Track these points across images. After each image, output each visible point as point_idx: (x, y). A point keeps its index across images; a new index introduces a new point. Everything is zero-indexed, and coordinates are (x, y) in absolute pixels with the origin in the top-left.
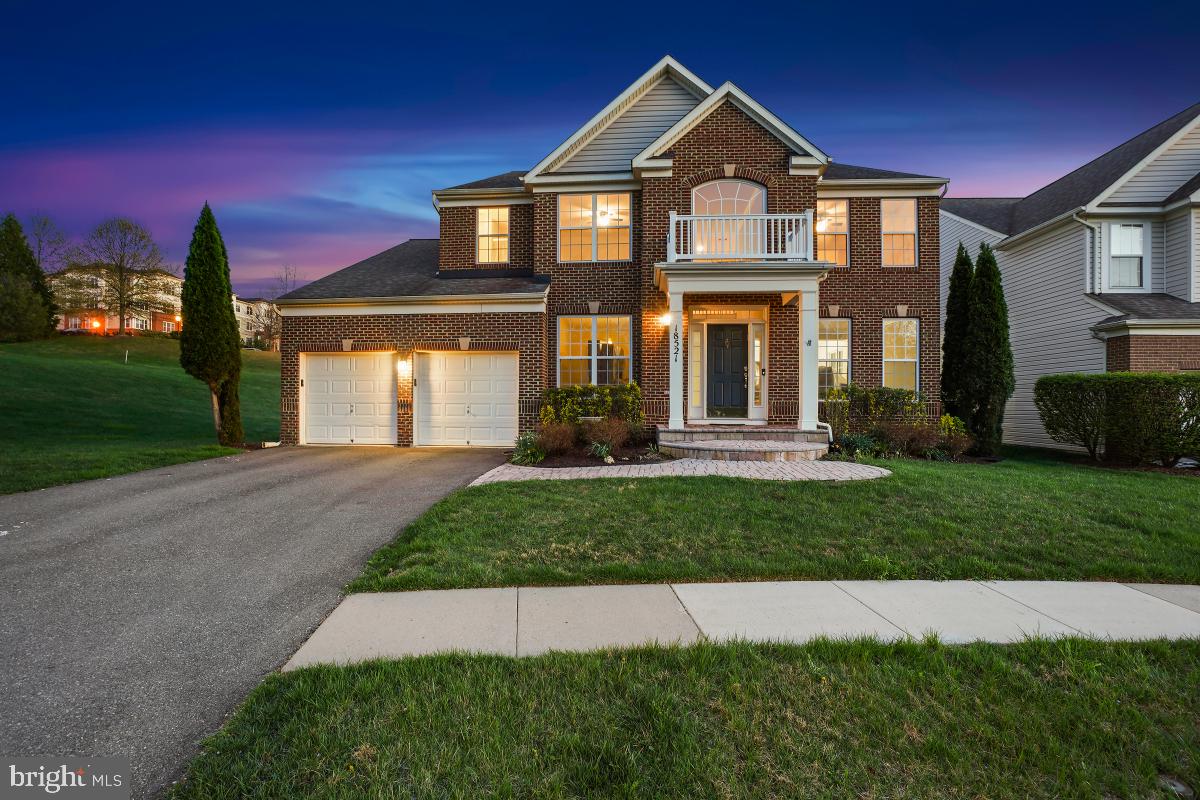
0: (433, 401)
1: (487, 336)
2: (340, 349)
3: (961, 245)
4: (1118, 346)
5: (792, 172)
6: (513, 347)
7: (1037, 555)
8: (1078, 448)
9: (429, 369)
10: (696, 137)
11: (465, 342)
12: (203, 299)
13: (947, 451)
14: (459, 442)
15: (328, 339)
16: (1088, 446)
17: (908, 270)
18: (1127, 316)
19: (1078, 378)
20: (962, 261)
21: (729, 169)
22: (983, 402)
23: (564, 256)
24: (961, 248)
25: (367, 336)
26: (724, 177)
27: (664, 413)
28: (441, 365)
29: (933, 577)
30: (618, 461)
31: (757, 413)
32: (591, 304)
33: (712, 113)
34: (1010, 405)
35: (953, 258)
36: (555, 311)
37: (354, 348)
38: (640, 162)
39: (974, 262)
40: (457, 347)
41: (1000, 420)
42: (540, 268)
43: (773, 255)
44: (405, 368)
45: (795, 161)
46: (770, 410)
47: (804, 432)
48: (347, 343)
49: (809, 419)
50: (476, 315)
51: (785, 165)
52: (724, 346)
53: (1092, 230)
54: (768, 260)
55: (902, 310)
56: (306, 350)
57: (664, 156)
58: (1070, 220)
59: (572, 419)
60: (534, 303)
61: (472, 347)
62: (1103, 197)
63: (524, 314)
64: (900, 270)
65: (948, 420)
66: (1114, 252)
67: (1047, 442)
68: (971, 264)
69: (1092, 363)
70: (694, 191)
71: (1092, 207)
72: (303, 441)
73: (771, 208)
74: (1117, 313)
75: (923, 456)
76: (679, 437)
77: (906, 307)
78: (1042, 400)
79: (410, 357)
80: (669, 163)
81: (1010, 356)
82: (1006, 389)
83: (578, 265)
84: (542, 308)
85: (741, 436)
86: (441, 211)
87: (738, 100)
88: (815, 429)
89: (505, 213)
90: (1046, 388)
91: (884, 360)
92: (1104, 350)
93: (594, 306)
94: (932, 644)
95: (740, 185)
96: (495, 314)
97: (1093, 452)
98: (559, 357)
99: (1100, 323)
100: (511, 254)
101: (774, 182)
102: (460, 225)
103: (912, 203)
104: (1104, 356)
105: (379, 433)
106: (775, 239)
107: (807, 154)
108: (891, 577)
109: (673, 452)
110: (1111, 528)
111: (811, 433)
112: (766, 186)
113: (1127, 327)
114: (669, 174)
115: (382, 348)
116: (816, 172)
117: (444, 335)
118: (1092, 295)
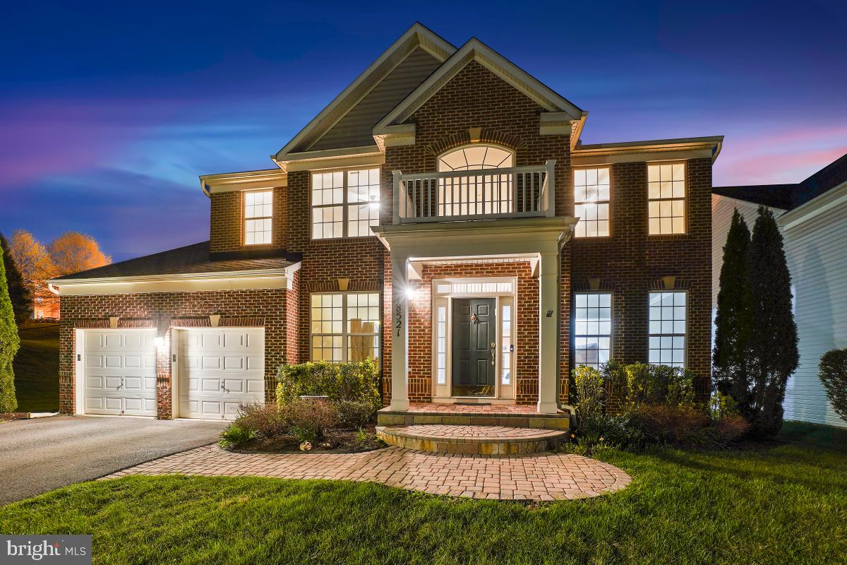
1: (235, 313)
2: (108, 323)
3: (736, 211)
5: (542, 131)
6: (259, 323)
10: (440, 101)
11: (215, 319)
14: (215, 416)
15: (98, 317)
17: (676, 238)
20: (738, 228)
21: (476, 133)
23: (318, 233)
24: (736, 215)
25: (131, 314)
26: (469, 142)
32: (340, 281)
33: (457, 76)
35: (727, 227)
36: (307, 288)
37: (120, 325)
38: (380, 130)
39: (751, 227)
40: (209, 324)
42: (293, 246)
45: (547, 119)
46: (518, 389)
47: (540, 416)
48: (114, 320)
50: (226, 293)
51: (535, 125)
55: (669, 281)
56: (80, 327)
61: (221, 323)
63: (269, 291)
64: (668, 238)
68: (748, 230)
70: (441, 157)
72: (81, 411)
79: (168, 333)
80: (412, 129)
83: (328, 242)
84: (286, 285)
89: (269, 196)
93: (344, 281)
96: (242, 291)
100: (274, 236)
102: (228, 209)
103: (681, 168)
107: (558, 110)
111: (549, 417)
112: (514, 148)
114: (412, 142)
115: (143, 325)
117: (197, 312)
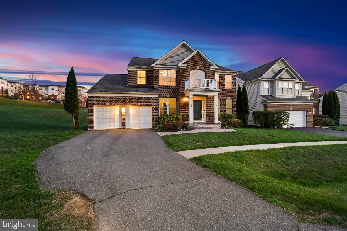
0: (130, 118)
1: (145, 102)
2: (106, 105)
4: (266, 106)
5: (210, 69)
6: (151, 105)
7: (264, 141)
8: (260, 125)
9: (129, 110)
10: (191, 60)
11: (139, 104)
12: (73, 92)
13: (240, 126)
14: (137, 128)
15: (102, 102)
16: (261, 125)
17: (230, 90)
18: (267, 100)
19: (260, 112)
20: (239, 88)
21: (198, 67)
22: (244, 117)
23: (160, 84)
24: (239, 85)
25: (113, 102)
26: (197, 69)
27: (188, 120)
28: (132, 109)
29: (252, 144)
30: (183, 130)
31: (204, 119)
34: (249, 117)
36: (160, 96)
37: (110, 105)
38: (180, 64)
40: (137, 105)
41: (247, 120)
42: (155, 86)
43: (207, 87)
44: (124, 110)
45: (211, 67)
46: (206, 119)
47: (216, 123)
48: (108, 103)
49: (217, 120)
50: (142, 97)
51: (209, 68)
52: (197, 105)
53: (261, 83)
54: (206, 88)
55: (229, 98)
56: (96, 105)
57: (185, 63)
58: (257, 80)
59: (168, 122)
60: (155, 95)
61: (141, 105)
62: (262, 77)
63: (153, 97)
64: (229, 90)
65: (238, 120)
66: (264, 87)
67: (254, 124)
68: (241, 89)
69: (261, 109)
70: (191, 71)
71: (261, 79)
72: (94, 129)
73: (206, 78)
74: (265, 99)
75: (236, 127)
76: (193, 125)
77: (230, 97)
78: (254, 116)
79: (125, 107)
80: (186, 65)
81: (249, 107)
82: (248, 114)
83: (164, 86)
84: (157, 96)
85: (204, 124)
86: (129, 71)
87: (200, 53)
88: (218, 122)
89: (145, 72)
90: (254, 113)
91: (226, 108)
92: (263, 106)
93: (168, 96)
94: (259, 150)
95: (200, 71)
96: (146, 97)
97: (262, 126)
98: (160, 107)
99: (263, 101)
100: (146, 82)
101: (207, 71)
102: (133, 75)
103: (231, 76)
104: (263, 107)
105: (116, 126)
106: (207, 84)
107: (213, 66)
108: (247, 145)
109: (193, 128)
110: (271, 137)
111: (217, 123)
112: (205, 71)
113: (267, 102)
114: (186, 67)
115: (117, 105)
116: (215, 70)
117: (134, 102)
118: (261, 95)
